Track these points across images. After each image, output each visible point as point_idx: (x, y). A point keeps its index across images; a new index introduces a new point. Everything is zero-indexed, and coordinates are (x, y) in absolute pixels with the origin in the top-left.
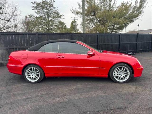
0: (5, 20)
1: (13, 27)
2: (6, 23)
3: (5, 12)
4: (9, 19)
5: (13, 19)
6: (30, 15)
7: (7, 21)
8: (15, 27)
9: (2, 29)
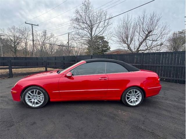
0: (152, 40)
1: (159, 45)
2: (153, 43)
3: (154, 34)
4: (156, 39)
5: (161, 38)
6: (181, 31)
7: (154, 41)
8: (160, 46)
9: (149, 48)
